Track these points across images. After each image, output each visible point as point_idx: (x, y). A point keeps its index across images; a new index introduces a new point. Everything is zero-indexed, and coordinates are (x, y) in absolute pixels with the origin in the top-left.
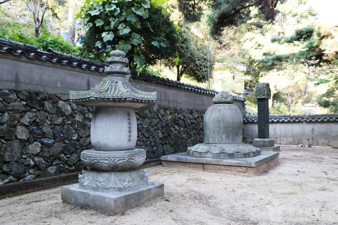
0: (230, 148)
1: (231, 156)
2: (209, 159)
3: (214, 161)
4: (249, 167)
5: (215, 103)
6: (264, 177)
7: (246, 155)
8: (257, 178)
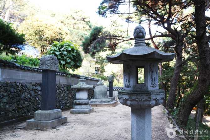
0: (104, 100)
1: (105, 102)
2: (98, 103)
3: (100, 104)
4: (110, 105)
5: (98, 85)
6: (114, 107)
7: (109, 102)
8: (113, 108)
